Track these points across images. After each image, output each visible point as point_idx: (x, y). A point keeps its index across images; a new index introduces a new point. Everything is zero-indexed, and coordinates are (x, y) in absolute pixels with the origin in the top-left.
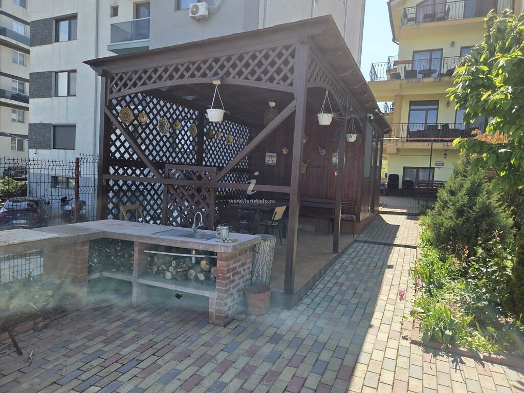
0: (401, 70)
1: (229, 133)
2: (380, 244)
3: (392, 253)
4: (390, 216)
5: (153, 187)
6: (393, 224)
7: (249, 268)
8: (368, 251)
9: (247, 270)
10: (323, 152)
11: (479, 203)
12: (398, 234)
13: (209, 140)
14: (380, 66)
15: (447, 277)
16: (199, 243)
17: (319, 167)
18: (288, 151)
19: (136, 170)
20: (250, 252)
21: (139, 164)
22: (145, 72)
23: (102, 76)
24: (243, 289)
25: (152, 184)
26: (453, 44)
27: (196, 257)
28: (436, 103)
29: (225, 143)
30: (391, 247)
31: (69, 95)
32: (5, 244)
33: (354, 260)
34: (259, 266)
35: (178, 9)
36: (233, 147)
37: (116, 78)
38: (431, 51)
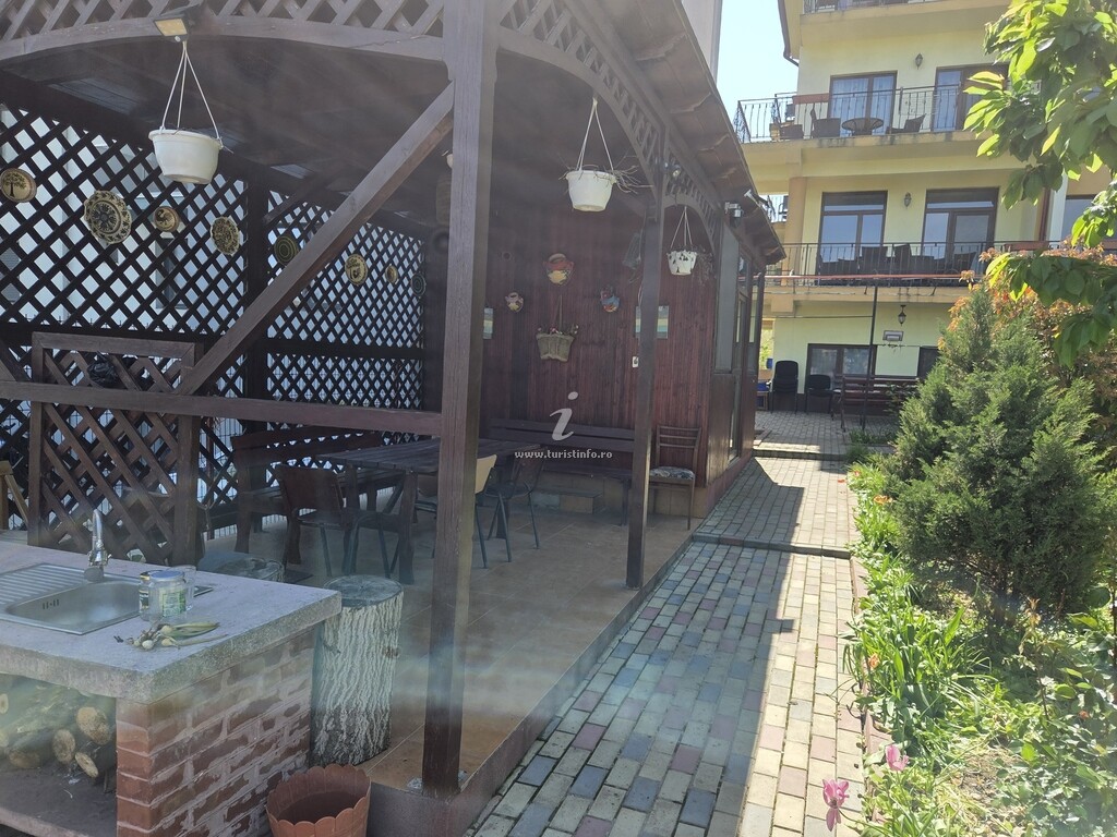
0: (803, 119)
1: (357, 252)
2: (756, 546)
3: (788, 577)
4: (780, 462)
6: (787, 483)
8: (725, 571)
10: (611, 305)
11: (1040, 447)
12: (800, 515)
14: (756, 107)
15: (955, 676)
17: (602, 343)
18: (521, 301)
26: (919, 60)
28: (880, 197)
30: (784, 555)
33: (686, 607)
36: (369, 290)
38: (871, 76)
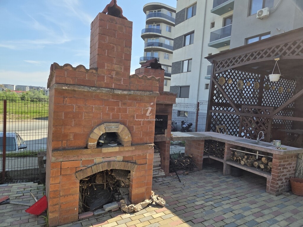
1: (281, 86)
5: (232, 117)
7: (293, 167)
9: (292, 168)
13: (267, 91)
16: (262, 147)
19: (220, 108)
20: (294, 158)
21: (226, 105)
22: (234, 58)
23: (212, 63)
24: (289, 178)
25: (232, 115)
27: (259, 156)
29: (278, 92)
31: (188, 71)
32: (176, 137)
34: (301, 167)
35: (249, 15)
36: (283, 95)
37: (219, 63)
